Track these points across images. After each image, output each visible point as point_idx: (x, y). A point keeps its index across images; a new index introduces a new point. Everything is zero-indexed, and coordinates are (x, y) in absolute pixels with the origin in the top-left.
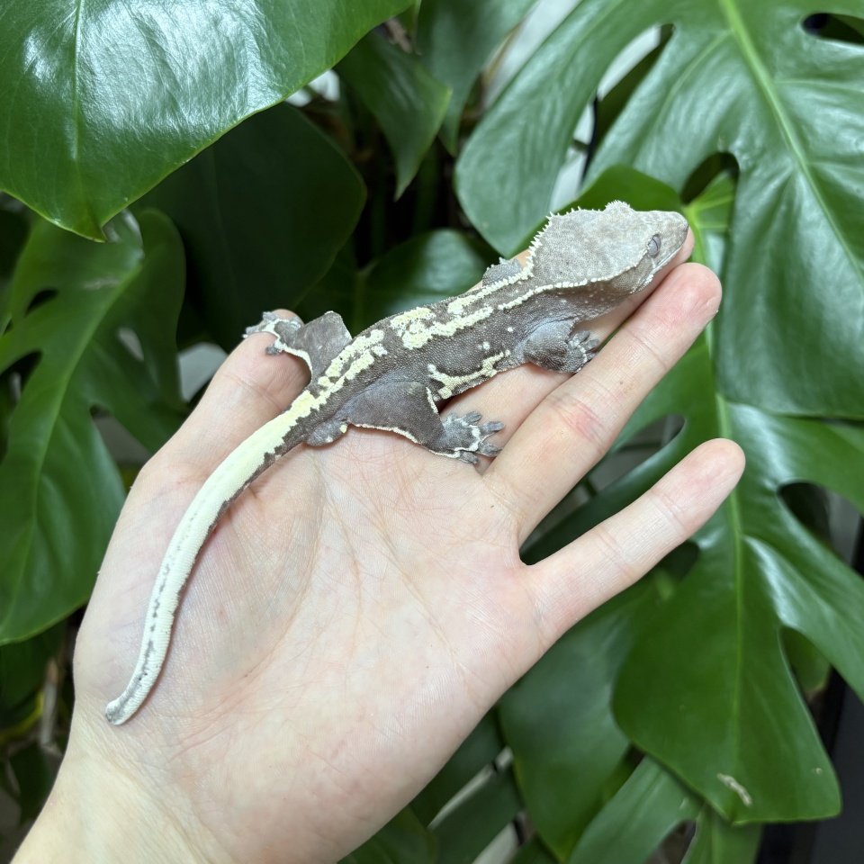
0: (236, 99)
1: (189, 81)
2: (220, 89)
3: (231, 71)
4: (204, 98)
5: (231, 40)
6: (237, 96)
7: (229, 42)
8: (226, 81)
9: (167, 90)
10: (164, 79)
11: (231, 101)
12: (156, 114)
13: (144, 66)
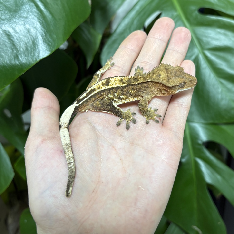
0: (36, 54)
1: (22, 50)
2: (32, 52)
3: (34, 46)
4: (27, 55)
5: (34, 37)
6: (37, 53)
7: (33, 38)
8: (33, 49)
9: (15, 53)
10: (14, 50)
11: (35, 56)
12: (13, 60)
13: (8, 46)
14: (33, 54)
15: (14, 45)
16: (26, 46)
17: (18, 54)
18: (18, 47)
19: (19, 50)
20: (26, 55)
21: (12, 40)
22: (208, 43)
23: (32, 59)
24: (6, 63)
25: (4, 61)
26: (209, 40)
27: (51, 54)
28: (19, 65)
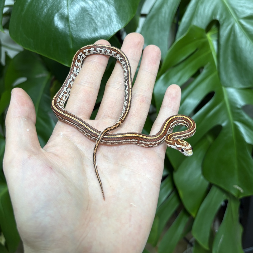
2: (109, 24)
8: (110, 22)
9: (94, 26)
10: (93, 24)
13: (87, 21)
14: (110, 27)
15: (93, 19)
16: (103, 19)
17: (97, 27)
18: (96, 21)
19: (97, 23)
20: (104, 28)
21: (91, 15)
22: (243, 12)
23: (110, 32)
24: (88, 37)
25: (85, 35)
26: (244, 9)
27: (126, 25)
28: (99, 37)
